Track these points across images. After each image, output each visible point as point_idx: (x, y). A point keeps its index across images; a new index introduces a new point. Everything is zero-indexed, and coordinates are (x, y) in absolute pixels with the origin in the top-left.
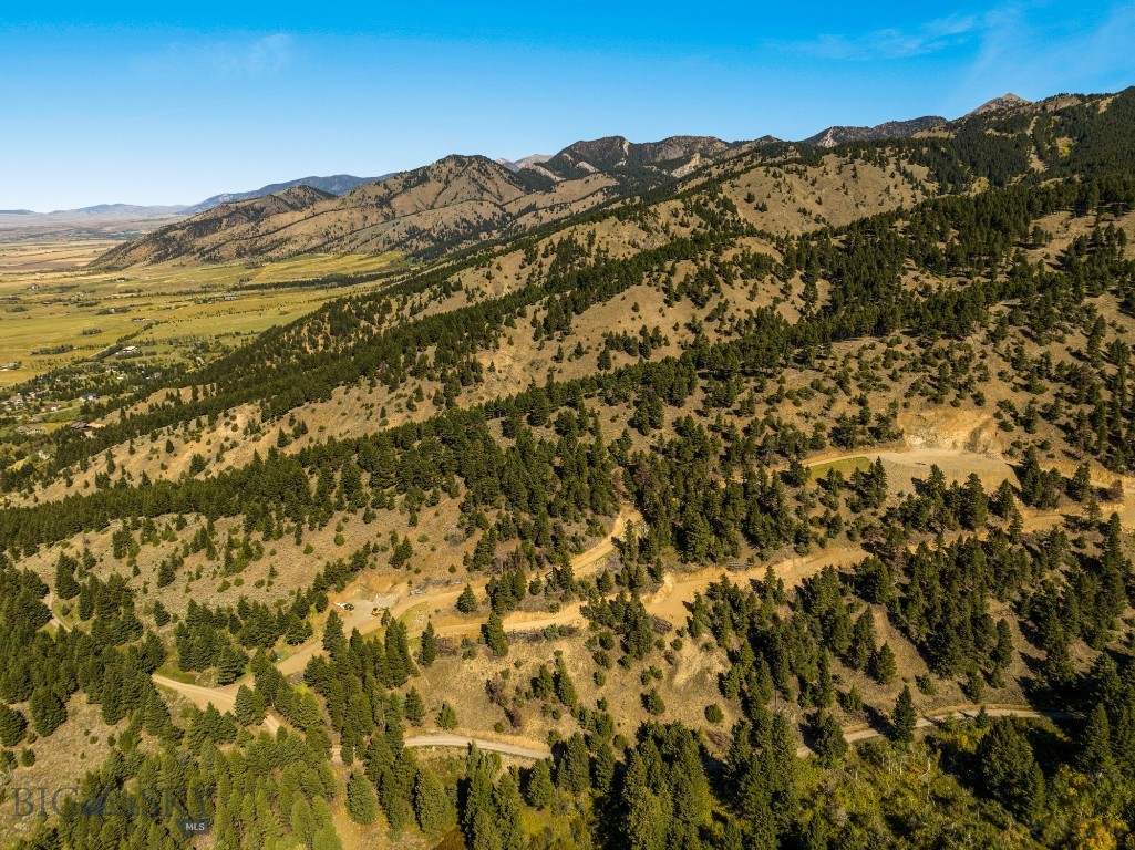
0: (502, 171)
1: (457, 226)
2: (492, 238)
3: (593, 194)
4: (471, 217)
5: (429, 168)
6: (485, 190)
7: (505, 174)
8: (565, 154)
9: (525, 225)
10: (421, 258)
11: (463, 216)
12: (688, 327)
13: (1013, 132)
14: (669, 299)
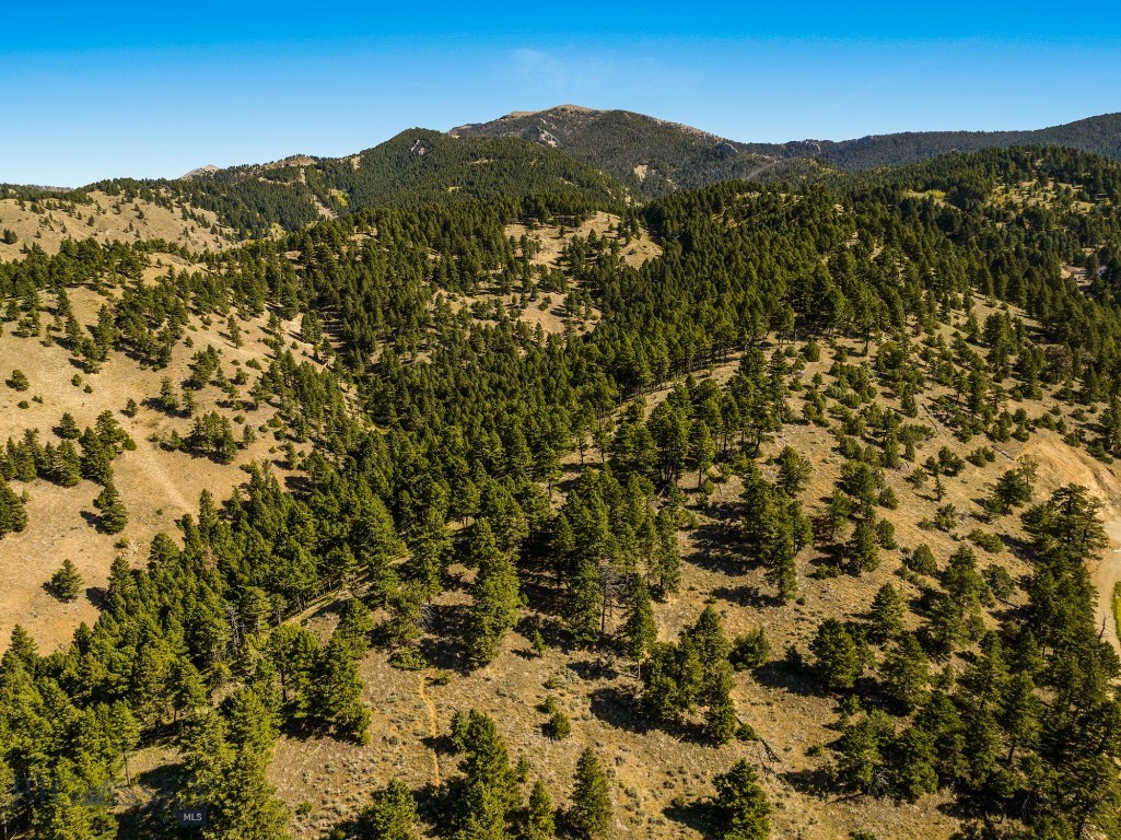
12: (155, 404)
13: (286, 181)
14: (81, 358)
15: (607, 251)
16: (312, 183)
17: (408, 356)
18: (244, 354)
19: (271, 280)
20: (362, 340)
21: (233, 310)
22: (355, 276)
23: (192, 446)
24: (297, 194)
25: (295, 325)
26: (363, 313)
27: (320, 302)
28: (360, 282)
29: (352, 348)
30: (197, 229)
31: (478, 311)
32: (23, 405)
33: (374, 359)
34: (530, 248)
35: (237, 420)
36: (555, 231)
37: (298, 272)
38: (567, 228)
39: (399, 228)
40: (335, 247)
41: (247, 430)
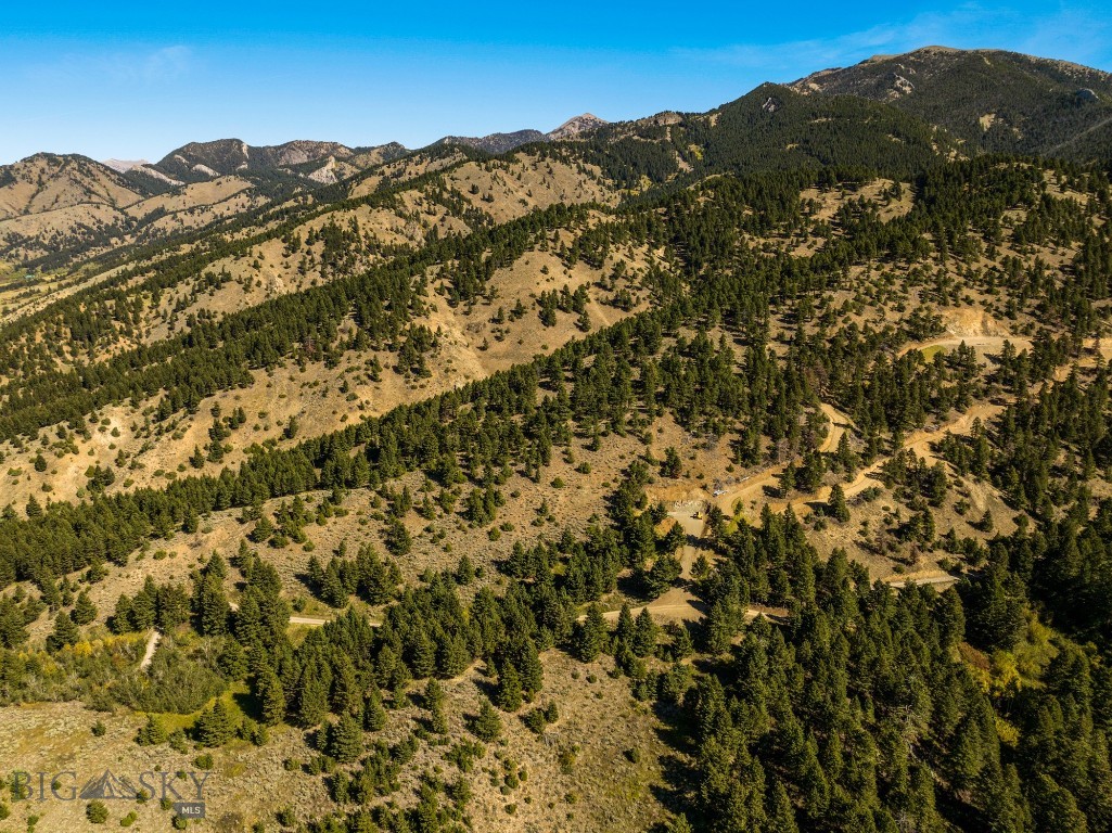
0: (108, 172)
1: (74, 231)
2: (126, 244)
3: (235, 196)
4: (88, 222)
5: (11, 167)
6: (94, 193)
7: (113, 177)
8: (177, 156)
9: (164, 229)
10: (39, 268)
11: (78, 220)
12: (598, 285)
13: (655, 138)
14: (566, 262)
15: (870, 210)
16: (675, 140)
17: (720, 271)
18: (636, 265)
19: (650, 226)
20: (696, 262)
21: (630, 243)
22: (697, 224)
23: (614, 303)
24: (663, 150)
25: (660, 252)
26: (699, 247)
27: (675, 240)
28: (699, 228)
29: (690, 266)
30: (588, 181)
31: (766, 248)
32: (548, 280)
33: (702, 272)
34: (814, 207)
35: (634, 294)
36: (839, 195)
37: (664, 221)
38: (848, 192)
39: (728, 194)
40: (687, 207)
41: (638, 298)
